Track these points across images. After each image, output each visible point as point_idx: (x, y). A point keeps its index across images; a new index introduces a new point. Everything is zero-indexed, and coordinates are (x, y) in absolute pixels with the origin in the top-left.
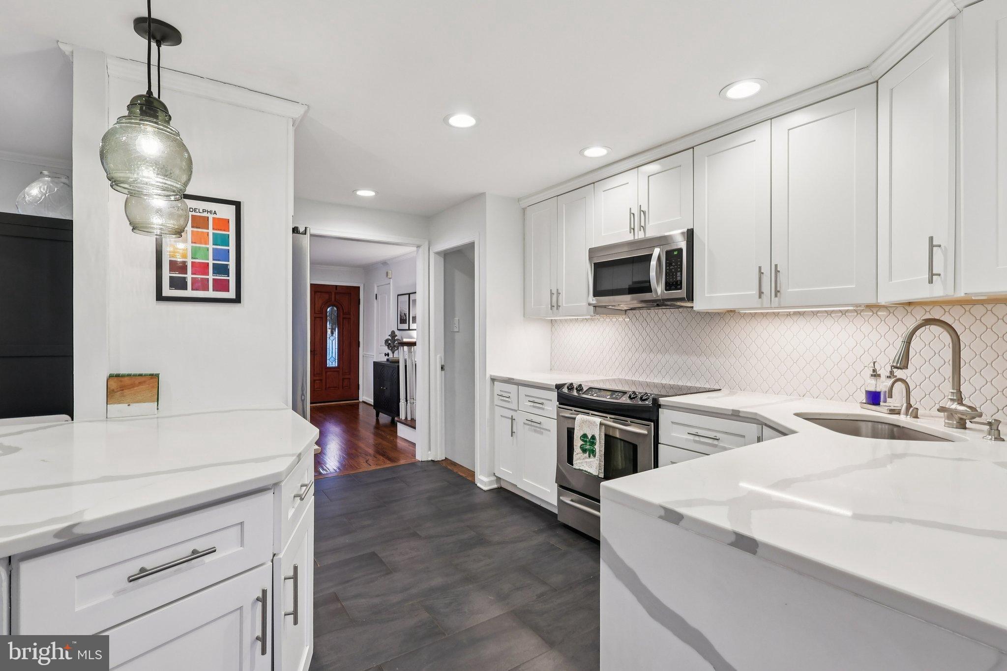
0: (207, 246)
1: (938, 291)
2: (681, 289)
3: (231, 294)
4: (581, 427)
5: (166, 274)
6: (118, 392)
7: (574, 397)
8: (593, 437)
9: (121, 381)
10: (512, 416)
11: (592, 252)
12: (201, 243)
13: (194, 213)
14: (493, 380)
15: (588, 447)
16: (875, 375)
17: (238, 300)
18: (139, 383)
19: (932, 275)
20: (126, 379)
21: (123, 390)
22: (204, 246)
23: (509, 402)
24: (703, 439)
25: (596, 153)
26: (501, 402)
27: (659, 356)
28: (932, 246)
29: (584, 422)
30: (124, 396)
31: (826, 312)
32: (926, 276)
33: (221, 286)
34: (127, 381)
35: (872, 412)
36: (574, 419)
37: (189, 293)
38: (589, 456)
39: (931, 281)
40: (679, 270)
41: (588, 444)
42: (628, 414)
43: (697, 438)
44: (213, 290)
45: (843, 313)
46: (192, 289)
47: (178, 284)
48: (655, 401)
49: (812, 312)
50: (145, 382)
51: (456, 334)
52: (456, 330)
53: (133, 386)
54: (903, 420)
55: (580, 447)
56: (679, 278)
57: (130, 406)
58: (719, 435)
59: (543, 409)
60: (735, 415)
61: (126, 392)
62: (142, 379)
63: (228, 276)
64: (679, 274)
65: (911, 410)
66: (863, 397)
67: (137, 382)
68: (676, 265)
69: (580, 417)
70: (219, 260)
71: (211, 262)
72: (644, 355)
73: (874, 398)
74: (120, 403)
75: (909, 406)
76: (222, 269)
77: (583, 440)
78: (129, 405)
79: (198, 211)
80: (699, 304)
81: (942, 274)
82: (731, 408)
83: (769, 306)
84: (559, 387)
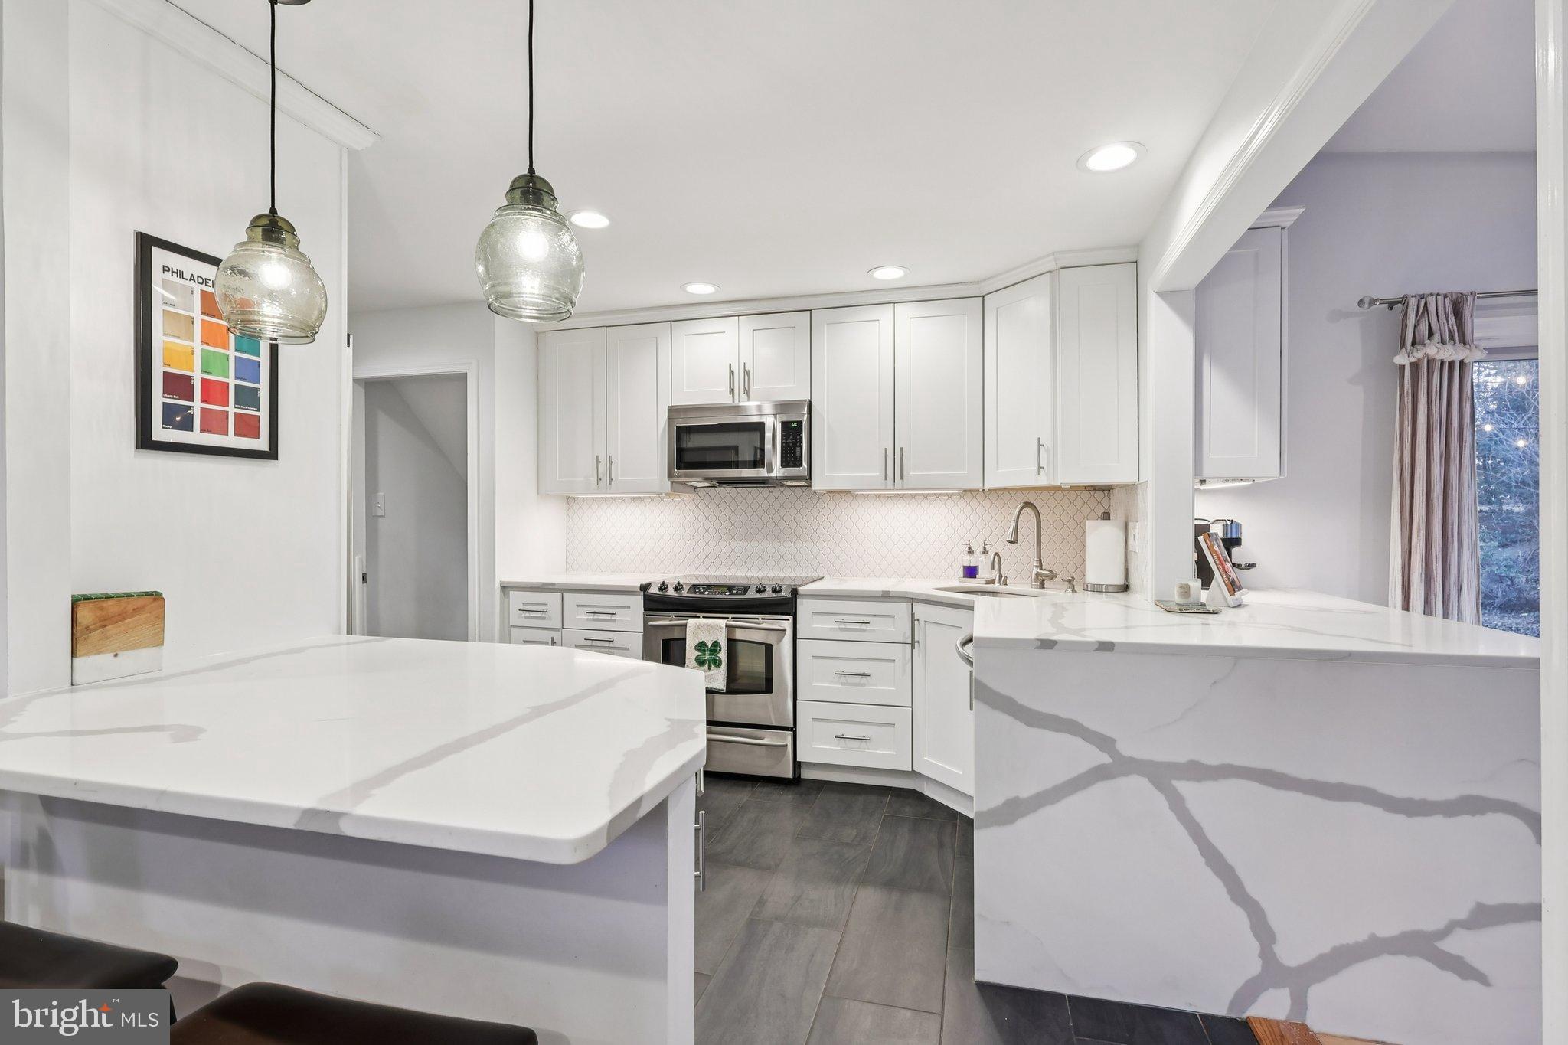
0: (227, 352)
1: (1042, 481)
2: (801, 465)
3: (262, 444)
4: (695, 634)
5: (158, 399)
6: (95, 630)
7: (671, 598)
8: (716, 644)
9: (102, 609)
10: (553, 638)
11: (673, 411)
12: (216, 346)
13: (204, 287)
14: (505, 589)
15: (707, 657)
16: (970, 552)
17: (272, 454)
18: (134, 610)
19: (1040, 468)
20: (110, 602)
21: (105, 626)
22: (221, 351)
23: (544, 618)
24: (849, 626)
25: (701, 289)
26: (526, 620)
27: (744, 544)
28: (1040, 445)
29: (699, 627)
30: (107, 638)
31: (923, 495)
32: (1036, 467)
33: (246, 427)
34: (111, 606)
35: (971, 583)
36: (685, 625)
37: (195, 437)
38: (710, 668)
39: (1039, 473)
40: (798, 444)
41: (707, 653)
42: (757, 610)
43: (843, 626)
44: (236, 435)
45: (950, 496)
46: (202, 431)
47: (178, 418)
48: (795, 592)
49: (911, 494)
50: (143, 607)
51: (380, 519)
52: (380, 513)
53: (122, 616)
54: (996, 586)
55: (696, 660)
56: (798, 454)
57: (117, 658)
58: (866, 619)
59: (614, 621)
60: (886, 596)
61: (111, 629)
62: (139, 602)
63: (259, 410)
64: (798, 449)
65: (1003, 580)
66: (961, 573)
67: (130, 608)
68: (795, 438)
69: (691, 622)
70: (245, 380)
71: (232, 382)
72: (722, 544)
73: (971, 572)
74: (99, 653)
75: (1001, 576)
76: (248, 397)
77: (699, 650)
78: (116, 655)
79: (210, 283)
80: (817, 485)
81: (1045, 467)
82: (881, 589)
83: (892, 487)
84: (644, 588)
